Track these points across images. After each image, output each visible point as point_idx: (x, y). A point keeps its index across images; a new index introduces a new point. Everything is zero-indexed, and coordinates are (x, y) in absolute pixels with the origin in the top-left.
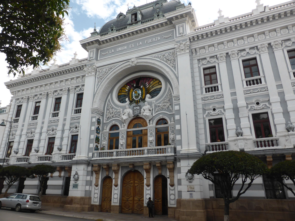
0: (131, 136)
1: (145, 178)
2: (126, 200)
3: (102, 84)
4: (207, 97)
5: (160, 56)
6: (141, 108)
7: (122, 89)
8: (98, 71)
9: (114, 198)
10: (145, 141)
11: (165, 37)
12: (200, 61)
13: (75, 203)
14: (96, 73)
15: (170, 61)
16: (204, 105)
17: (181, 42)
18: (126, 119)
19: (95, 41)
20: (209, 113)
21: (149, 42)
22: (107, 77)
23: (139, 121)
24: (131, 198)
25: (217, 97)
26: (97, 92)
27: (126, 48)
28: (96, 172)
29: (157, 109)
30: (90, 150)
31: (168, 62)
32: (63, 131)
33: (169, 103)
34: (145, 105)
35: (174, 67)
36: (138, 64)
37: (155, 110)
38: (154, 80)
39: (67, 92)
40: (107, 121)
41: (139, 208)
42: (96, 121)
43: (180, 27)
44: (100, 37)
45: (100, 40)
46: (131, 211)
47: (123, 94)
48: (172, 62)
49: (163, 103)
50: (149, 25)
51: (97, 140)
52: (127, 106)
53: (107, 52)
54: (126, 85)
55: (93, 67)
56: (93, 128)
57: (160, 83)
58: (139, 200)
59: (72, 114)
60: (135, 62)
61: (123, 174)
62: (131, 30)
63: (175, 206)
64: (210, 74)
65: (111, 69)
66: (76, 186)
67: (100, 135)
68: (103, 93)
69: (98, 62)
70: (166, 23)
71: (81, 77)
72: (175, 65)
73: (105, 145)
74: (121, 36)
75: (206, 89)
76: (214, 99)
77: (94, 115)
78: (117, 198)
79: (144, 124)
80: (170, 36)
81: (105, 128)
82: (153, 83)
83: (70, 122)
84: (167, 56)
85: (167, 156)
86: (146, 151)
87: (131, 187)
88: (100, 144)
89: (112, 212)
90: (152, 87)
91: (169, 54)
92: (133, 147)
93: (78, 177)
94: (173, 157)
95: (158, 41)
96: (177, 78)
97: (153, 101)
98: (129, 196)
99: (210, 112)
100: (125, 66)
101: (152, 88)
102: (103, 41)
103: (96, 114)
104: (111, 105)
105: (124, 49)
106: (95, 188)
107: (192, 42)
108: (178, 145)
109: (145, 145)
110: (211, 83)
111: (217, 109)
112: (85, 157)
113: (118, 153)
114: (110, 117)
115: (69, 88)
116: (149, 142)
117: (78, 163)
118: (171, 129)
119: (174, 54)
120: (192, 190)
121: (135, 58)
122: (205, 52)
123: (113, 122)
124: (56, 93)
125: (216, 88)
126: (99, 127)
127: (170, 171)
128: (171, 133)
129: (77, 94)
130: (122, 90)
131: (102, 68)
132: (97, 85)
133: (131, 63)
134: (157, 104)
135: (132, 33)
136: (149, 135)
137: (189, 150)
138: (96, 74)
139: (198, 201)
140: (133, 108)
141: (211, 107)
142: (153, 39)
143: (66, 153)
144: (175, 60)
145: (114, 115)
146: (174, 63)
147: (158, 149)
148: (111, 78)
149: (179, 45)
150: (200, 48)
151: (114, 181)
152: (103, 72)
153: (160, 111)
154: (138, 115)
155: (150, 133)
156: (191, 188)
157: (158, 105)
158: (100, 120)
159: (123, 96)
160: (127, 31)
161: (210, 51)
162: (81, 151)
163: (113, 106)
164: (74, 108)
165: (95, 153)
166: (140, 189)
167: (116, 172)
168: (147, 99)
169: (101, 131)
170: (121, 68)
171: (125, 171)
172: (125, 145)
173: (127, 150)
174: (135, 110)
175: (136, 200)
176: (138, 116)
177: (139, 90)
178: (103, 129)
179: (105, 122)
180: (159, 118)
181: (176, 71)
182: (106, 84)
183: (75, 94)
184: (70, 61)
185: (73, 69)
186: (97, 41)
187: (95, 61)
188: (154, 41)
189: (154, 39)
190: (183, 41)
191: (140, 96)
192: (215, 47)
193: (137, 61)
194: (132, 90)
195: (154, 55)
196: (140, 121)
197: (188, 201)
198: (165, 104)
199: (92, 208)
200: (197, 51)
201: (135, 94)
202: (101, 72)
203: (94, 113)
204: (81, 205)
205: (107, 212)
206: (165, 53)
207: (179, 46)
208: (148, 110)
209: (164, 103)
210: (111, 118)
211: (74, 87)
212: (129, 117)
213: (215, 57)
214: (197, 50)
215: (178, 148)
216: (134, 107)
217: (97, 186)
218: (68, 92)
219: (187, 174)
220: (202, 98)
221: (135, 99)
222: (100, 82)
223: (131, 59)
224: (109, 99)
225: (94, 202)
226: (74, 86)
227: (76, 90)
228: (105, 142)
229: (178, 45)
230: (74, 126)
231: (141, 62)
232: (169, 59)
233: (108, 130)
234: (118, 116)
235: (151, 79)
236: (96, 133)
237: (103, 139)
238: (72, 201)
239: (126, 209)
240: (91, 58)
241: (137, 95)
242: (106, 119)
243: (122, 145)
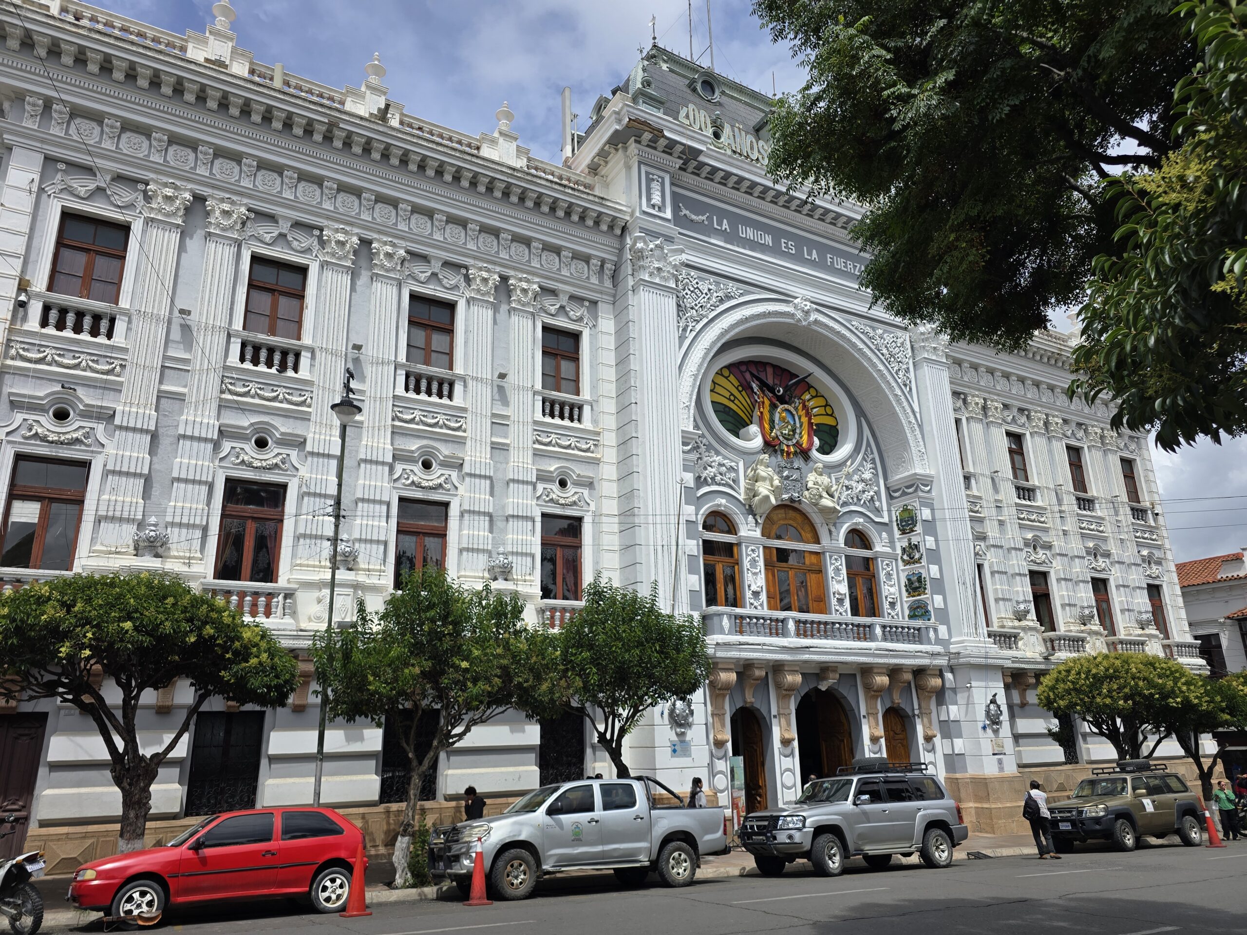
0: (774, 567)
1: (864, 717)
5: (870, 331)
10: (815, 591)
15: (898, 363)
21: (838, 265)
23: (791, 519)
27: (770, 244)
31: (894, 364)
33: (873, 487)
34: (814, 472)
35: (909, 388)
48: (904, 371)
49: (858, 482)
52: (766, 458)
53: (704, 218)
54: (727, 371)
57: (827, 408)
59: (534, 413)
65: (727, 296)
66: (682, 749)
72: (910, 382)
78: (795, 785)
84: (888, 343)
91: (894, 340)
100: (779, 313)
102: (702, 165)
105: (763, 242)
106: (712, 752)
116: (834, 597)
118: (885, 567)
119: (904, 345)
120: (1000, 750)
127: (924, 697)
129: (542, 322)
132: (680, 339)
133: (798, 314)
136: (830, 573)
142: (848, 263)
144: (908, 366)
145: (716, 476)
146: (909, 377)
151: (775, 723)
156: (999, 746)
164: (542, 390)
167: (790, 693)
168: (814, 452)
170: (764, 315)
174: (788, 478)
176: (796, 505)
177: (794, 412)
180: (852, 527)
181: (913, 401)
183: (533, 318)
187: (676, 231)
189: (850, 265)
191: (796, 435)
195: (853, 320)
196: (794, 521)
201: (782, 424)
206: (884, 331)
208: (826, 492)
210: (706, 483)
215: (942, 631)
216: (783, 465)
217: (721, 744)
219: (988, 707)
221: (780, 438)
227: (537, 305)
230: (554, 471)
234: (729, 482)
240: (654, 205)
241: (789, 427)
243: (756, 594)
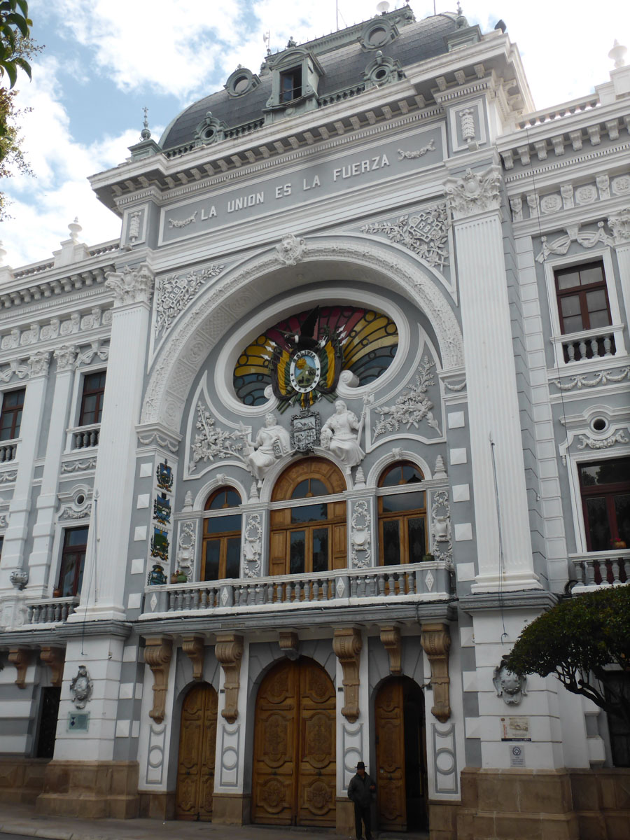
0: (287, 530)
1: (340, 689)
2: (270, 774)
3: (175, 335)
4: (571, 378)
5: (388, 225)
6: (320, 424)
7: (249, 353)
8: (159, 289)
9: (223, 765)
10: (338, 546)
11: (407, 154)
12: (542, 243)
13: (76, 786)
14: (152, 294)
15: (428, 243)
16: (559, 408)
17: (469, 170)
18: (267, 466)
19: (145, 175)
20: (577, 439)
21: (347, 173)
22: (194, 310)
23: (314, 472)
24: (289, 767)
25: (609, 377)
26: (157, 367)
27: (262, 201)
28: (155, 668)
29: (379, 426)
30: (131, 582)
31: (422, 247)
32: (32, 513)
33: (424, 403)
34: (335, 411)
35: (444, 266)
36: (306, 260)
37: (373, 431)
38: (369, 317)
39: (46, 366)
40: (194, 472)
41: (320, 805)
42: (156, 474)
43: (464, 115)
44: (165, 161)
45: (166, 173)
46: (287, 815)
47: (253, 370)
48: (437, 250)
49: (404, 403)
50: (345, 109)
51: (160, 544)
52: (270, 418)
53: (192, 218)
54: (264, 338)
55: (138, 272)
56: (145, 501)
57: (389, 327)
58: (320, 774)
59: (65, 449)
60: (298, 252)
61: (258, 671)
62: (278, 132)
63: (457, 797)
64: (581, 291)
65: (208, 278)
66: (79, 722)
67: (169, 527)
68: (179, 368)
69: (157, 253)
70: (411, 101)
71: (97, 310)
72: (446, 259)
73: (188, 564)
74: (242, 155)
75: (565, 347)
76: (600, 383)
77: (148, 451)
78: (237, 765)
79: (335, 484)
80: (425, 149)
81: (188, 500)
82: (364, 328)
83: (59, 478)
84: (414, 226)
85: (422, 603)
86: (341, 585)
87: (288, 723)
88: (169, 561)
89: (215, 821)
90: (361, 342)
91: (423, 218)
92: (293, 571)
93: (89, 688)
94: (445, 606)
95: (383, 169)
96: (456, 308)
97: (365, 398)
98: (279, 756)
99: (584, 435)
100: (260, 267)
101: (360, 346)
102: (175, 176)
103: (153, 447)
104: (210, 411)
105: (253, 204)
106: (151, 727)
107: (510, 169)
108: (462, 562)
109: (338, 562)
110: (587, 326)
111: (610, 422)
112: (114, 609)
113: (237, 592)
114: (205, 460)
115: (53, 352)
116: (353, 549)
117: (88, 632)
118: (436, 499)
119: (442, 216)
120: (519, 734)
121: (296, 236)
122: (563, 207)
123: (219, 476)
124: (7, 373)
125: (607, 343)
126: (164, 495)
127: (432, 662)
128: (434, 516)
129: (81, 373)
130: (248, 356)
131: (173, 274)
132: (157, 341)
133: (281, 257)
134: (381, 406)
135: (285, 141)
136: (351, 522)
137: (505, 579)
138: (151, 299)
139: (543, 777)
140: (292, 425)
141: (587, 415)
142: (363, 163)
143: (44, 597)
144: (445, 239)
145: (220, 452)
146: (444, 253)
147: (386, 577)
148: (208, 312)
149: (461, 182)
150: (543, 193)
151: (222, 698)
152: (176, 290)
153: (392, 433)
154: (308, 451)
155: (355, 515)
156: (517, 727)
157: (386, 409)
158: (169, 469)
159: (254, 378)
160: (266, 136)
161: (582, 204)
162: (98, 588)
163: (214, 417)
164: (74, 428)
165: (150, 594)
166: (322, 728)
167: (231, 666)
168: (342, 389)
169: (173, 510)
170: (244, 276)
171: (266, 661)
172: (262, 563)
173: (270, 580)
174: (300, 430)
175: (307, 772)
176: (311, 455)
177: (314, 354)
178: (181, 504)
179: (186, 477)
180: (390, 460)
181: (448, 279)
182: (188, 335)
183: (74, 373)
184: (55, 253)
185: (66, 284)
186: (155, 176)
187: (146, 250)
188: (368, 170)
189: (365, 164)
190: (476, 167)
191: (317, 379)
192: (599, 185)
193: (303, 247)
194: (285, 356)
195: (365, 224)
196: (318, 472)
197: (508, 779)
198: (412, 406)
199: (141, 806)
200: (530, 204)
201: (299, 372)
202: (170, 290)
203: (147, 445)
204: (99, 792)
205: (198, 820)
206: (409, 215)
207: (463, 187)
208: (347, 430)
209: (407, 404)
210: (210, 462)
211: (72, 349)
212: (277, 458)
213: (601, 224)
214: (532, 201)
215: (464, 572)
216: (295, 418)
217: (159, 719)
218: (49, 368)
219: (498, 671)
220: (549, 380)
221: (297, 389)
222: (169, 330)
223: (279, 241)
224: (202, 390)
225: (147, 782)
226: (72, 345)
227: (78, 361)
228: (188, 554)
229: (455, 182)
230: (72, 492)
231: (318, 251)
232: (424, 239)
233: (198, 506)
234: (235, 454)
235: (358, 315)
236: (154, 518)
237: (179, 541)
238: (67, 777)
239: (270, 810)
240: (131, 239)
241: (307, 373)
242: (192, 464)
243: (252, 562)
